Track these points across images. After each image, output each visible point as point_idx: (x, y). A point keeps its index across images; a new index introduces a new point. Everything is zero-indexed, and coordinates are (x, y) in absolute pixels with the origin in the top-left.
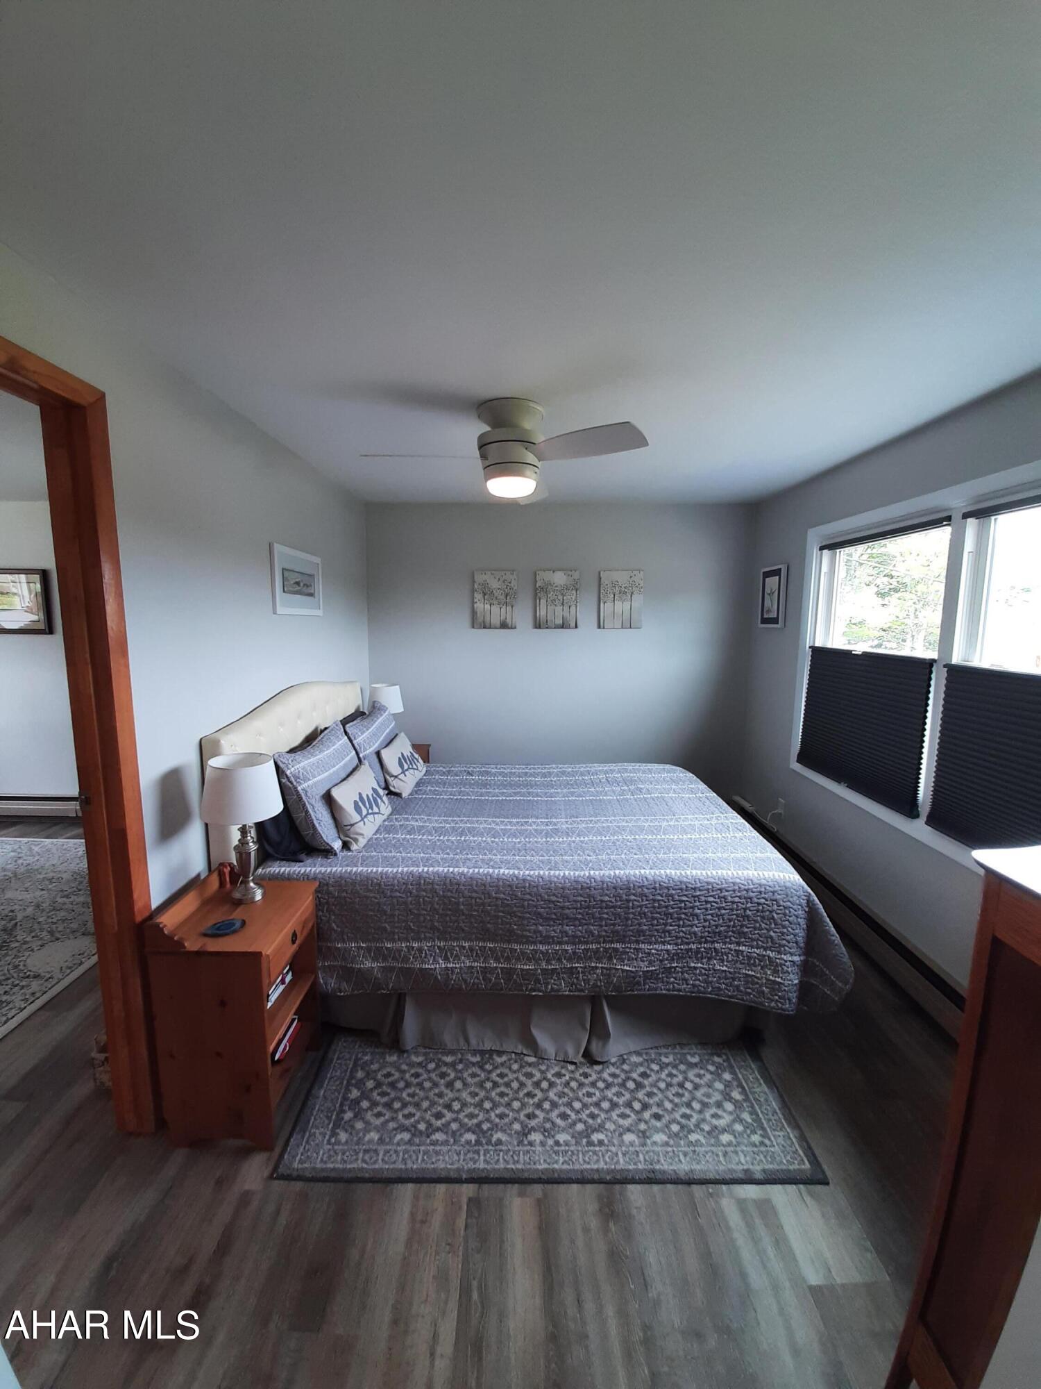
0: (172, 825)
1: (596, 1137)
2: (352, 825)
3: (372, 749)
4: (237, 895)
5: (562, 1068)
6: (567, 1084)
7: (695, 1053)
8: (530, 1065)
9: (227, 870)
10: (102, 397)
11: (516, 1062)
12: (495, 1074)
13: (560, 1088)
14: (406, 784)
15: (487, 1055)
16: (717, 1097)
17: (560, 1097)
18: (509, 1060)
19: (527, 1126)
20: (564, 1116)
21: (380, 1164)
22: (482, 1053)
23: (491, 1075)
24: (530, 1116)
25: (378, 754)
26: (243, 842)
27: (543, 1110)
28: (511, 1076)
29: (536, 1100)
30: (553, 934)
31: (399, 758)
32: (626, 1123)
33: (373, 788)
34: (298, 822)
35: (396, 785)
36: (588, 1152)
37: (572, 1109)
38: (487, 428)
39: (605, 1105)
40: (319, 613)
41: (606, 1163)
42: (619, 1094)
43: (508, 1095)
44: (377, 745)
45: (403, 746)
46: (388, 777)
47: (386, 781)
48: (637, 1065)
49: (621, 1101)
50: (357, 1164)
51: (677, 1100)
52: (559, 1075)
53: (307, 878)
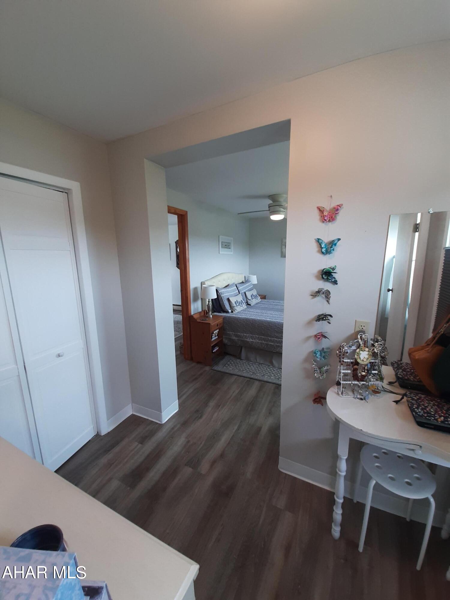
0: (196, 299)
2: (234, 307)
3: (243, 291)
4: (207, 315)
5: (278, 369)
8: (271, 367)
9: (205, 311)
10: (186, 212)
11: (268, 367)
14: (253, 302)
18: (266, 366)
21: (231, 372)
25: (245, 293)
26: (209, 304)
30: (279, 336)
31: (251, 295)
33: (241, 300)
34: (221, 304)
35: (249, 302)
38: (271, 202)
40: (232, 253)
44: (245, 290)
45: (254, 292)
46: (247, 300)
47: (247, 301)
50: (227, 371)
53: (222, 316)
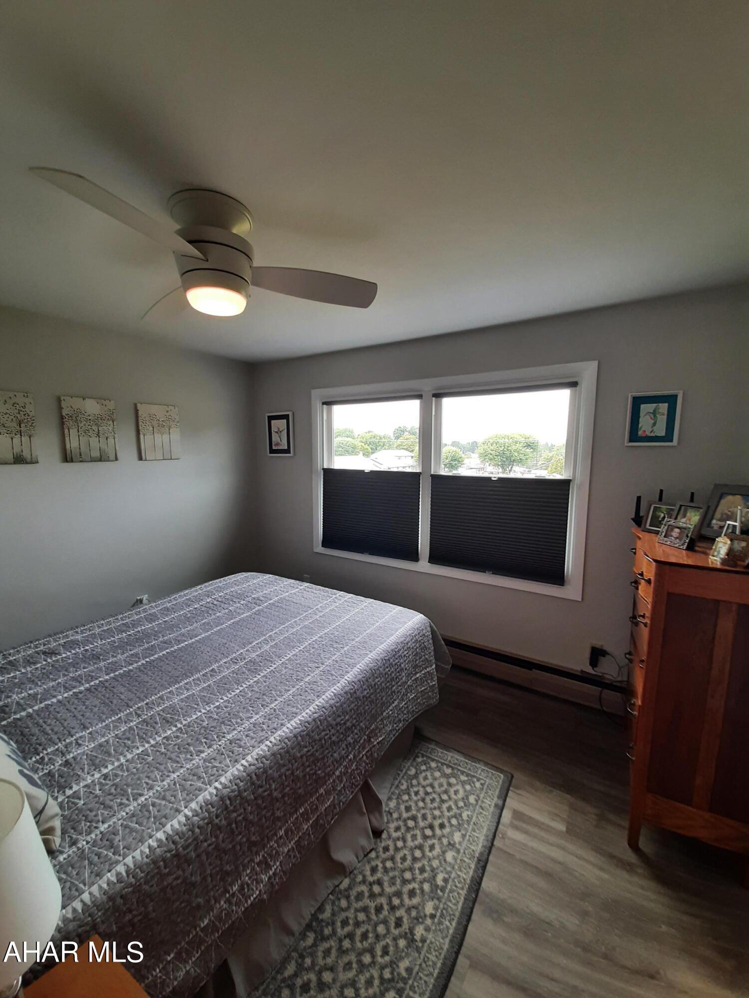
1: (439, 881)
5: (369, 862)
6: (386, 871)
7: (409, 767)
8: (350, 888)
11: (339, 899)
12: (339, 930)
13: (386, 878)
15: (314, 924)
16: (444, 781)
17: (394, 884)
18: (333, 903)
19: (406, 933)
20: (412, 893)
22: (309, 927)
23: (339, 934)
24: (399, 923)
27: (398, 908)
28: (350, 914)
29: (386, 907)
32: (437, 850)
36: (449, 896)
37: (409, 882)
39: (418, 853)
41: (462, 889)
42: (414, 837)
43: (367, 931)
48: (397, 808)
49: (419, 840)
51: (436, 805)
52: (374, 870)
